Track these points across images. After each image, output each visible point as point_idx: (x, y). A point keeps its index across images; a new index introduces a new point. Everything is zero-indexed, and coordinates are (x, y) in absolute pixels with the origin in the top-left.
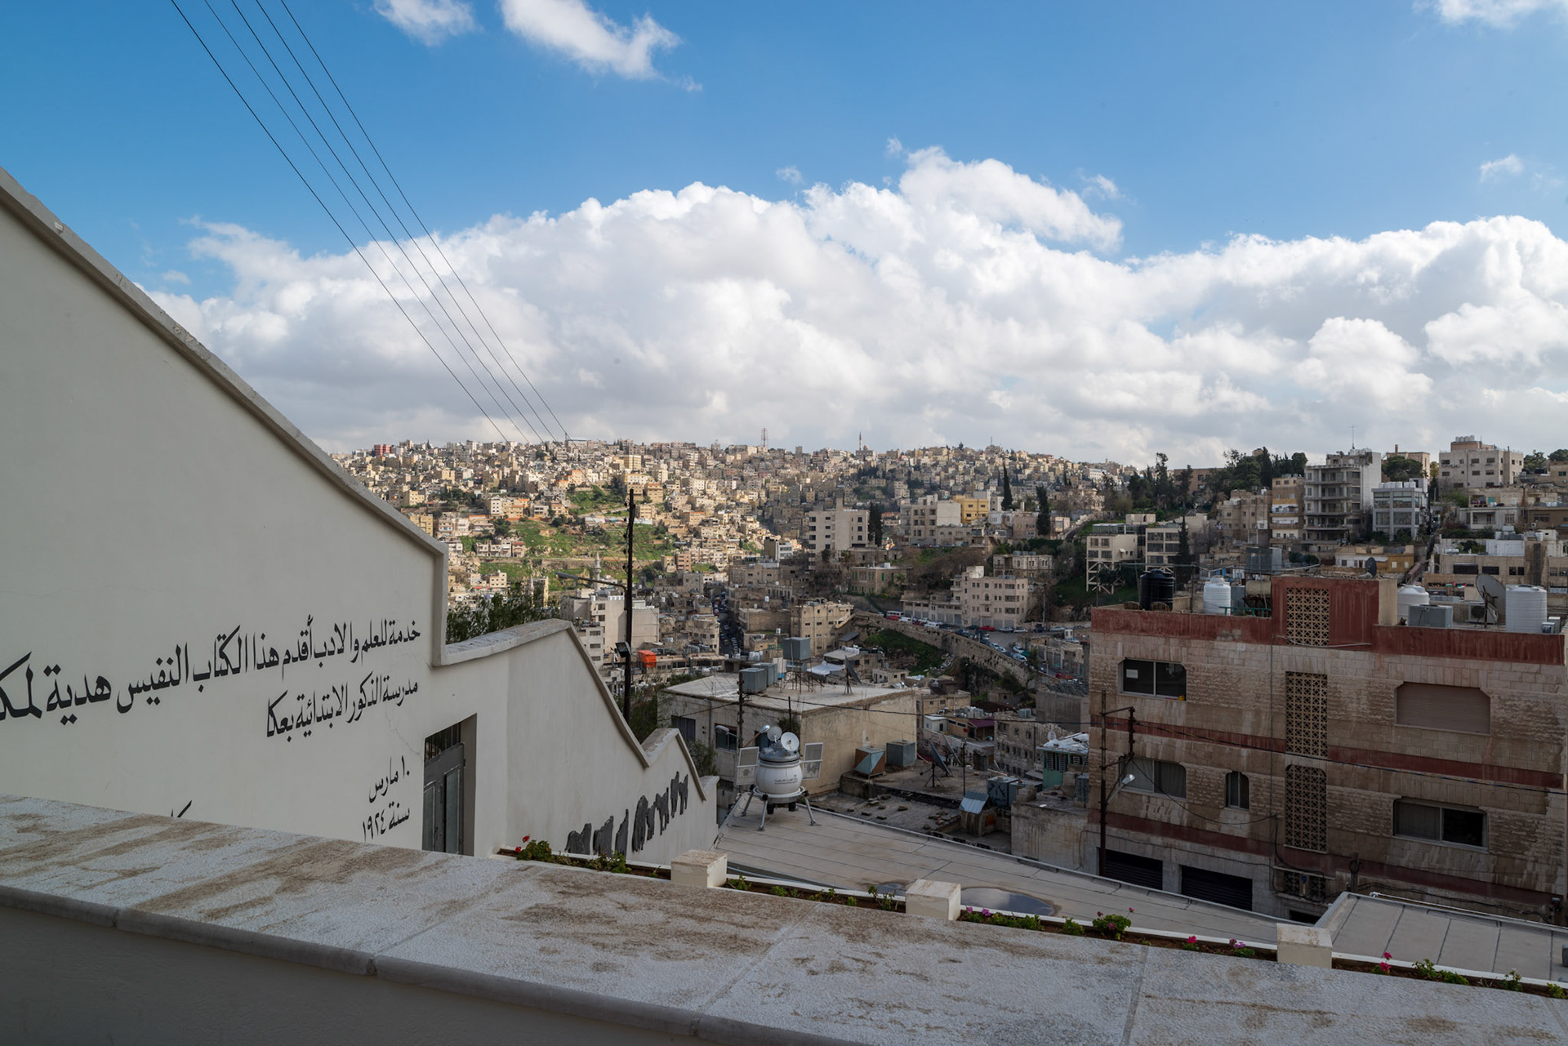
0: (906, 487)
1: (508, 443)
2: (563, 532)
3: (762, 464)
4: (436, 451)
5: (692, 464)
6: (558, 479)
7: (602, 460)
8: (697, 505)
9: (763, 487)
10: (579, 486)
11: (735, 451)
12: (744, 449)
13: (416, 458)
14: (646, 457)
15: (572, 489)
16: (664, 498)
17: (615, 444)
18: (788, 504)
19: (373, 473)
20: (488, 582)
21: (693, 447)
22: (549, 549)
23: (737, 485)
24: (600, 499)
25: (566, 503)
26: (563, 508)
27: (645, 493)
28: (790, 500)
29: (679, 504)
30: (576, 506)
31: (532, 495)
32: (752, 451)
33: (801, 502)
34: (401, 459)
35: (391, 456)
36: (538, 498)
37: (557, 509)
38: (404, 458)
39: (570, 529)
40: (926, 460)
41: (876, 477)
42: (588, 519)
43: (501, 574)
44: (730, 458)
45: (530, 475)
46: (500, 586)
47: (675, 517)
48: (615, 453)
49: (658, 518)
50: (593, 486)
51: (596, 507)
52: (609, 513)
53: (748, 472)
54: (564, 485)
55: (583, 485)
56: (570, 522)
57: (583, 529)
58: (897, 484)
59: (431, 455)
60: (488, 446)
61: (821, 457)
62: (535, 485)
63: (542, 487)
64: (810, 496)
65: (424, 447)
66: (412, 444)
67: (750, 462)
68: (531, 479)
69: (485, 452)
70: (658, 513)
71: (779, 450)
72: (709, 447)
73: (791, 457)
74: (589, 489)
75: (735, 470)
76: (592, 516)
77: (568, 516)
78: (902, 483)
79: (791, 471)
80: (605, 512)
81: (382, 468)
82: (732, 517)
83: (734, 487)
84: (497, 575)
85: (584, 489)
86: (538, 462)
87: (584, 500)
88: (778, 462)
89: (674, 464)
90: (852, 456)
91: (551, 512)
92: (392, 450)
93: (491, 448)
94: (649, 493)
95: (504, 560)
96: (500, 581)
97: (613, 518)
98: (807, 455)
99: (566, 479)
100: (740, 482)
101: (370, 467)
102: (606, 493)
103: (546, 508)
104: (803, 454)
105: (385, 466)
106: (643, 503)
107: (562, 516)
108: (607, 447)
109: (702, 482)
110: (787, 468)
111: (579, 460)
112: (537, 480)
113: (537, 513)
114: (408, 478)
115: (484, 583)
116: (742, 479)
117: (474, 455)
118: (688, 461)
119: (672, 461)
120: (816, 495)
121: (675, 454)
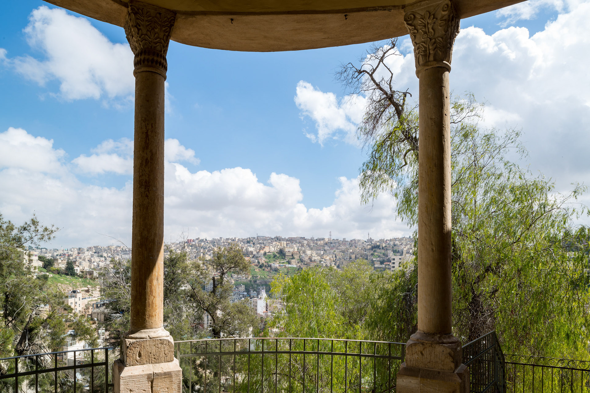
0: (393, 252)
1: (235, 238)
2: (264, 270)
3: (332, 245)
4: (209, 241)
5: (305, 245)
6: (260, 250)
7: (272, 243)
8: (313, 260)
9: (333, 253)
10: (268, 253)
11: (320, 240)
12: (323, 239)
13: (202, 244)
14: (288, 242)
15: (265, 254)
16: (300, 257)
17: (275, 238)
18: (345, 259)
19: (188, 249)
20: (238, 289)
21: (304, 238)
22: (259, 276)
23: (323, 253)
24: (276, 257)
25: (264, 259)
26: (263, 260)
27: (292, 255)
28: (345, 258)
29: (306, 259)
30: (267, 260)
31: (251, 256)
32: (327, 240)
33: (350, 259)
34: (197, 244)
35: (193, 243)
36: (253, 257)
37: (260, 261)
38: (198, 244)
39: (266, 269)
40: (397, 242)
41: (380, 249)
42: (272, 265)
43: (243, 286)
44: (319, 243)
45: (250, 248)
46: (242, 290)
47: (304, 264)
48: (276, 241)
49: (298, 265)
50: (273, 253)
51: (274, 261)
52: (280, 263)
53: (326, 248)
54: (262, 252)
55: (269, 252)
56: (266, 266)
57: (271, 269)
58: (389, 251)
59: (207, 243)
60: (227, 239)
61: (353, 242)
62: (252, 252)
63: (255, 253)
64: (353, 256)
65: (204, 240)
66: (200, 239)
67: (326, 244)
68: (250, 250)
69: (227, 241)
70: (298, 263)
71: (337, 239)
72: (310, 239)
73: (342, 242)
74: (271, 254)
75: (322, 247)
76: (274, 264)
77: (265, 264)
78: (391, 251)
79: (343, 248)
80: (278, 262)
81: (190, 248)
82: (327, 264)
83: (322, 254)
84: (241, 286)
85: (270, 254)
86: (248, 244)
87: (270, 258)
88: (337, 245)
89: (298, 245)
90: (365, 242)
91: (259, 262)
92: (193, 241)
93: (229, 240)
94: (294, 255)
95: (243, 280)
96: (242, 289)
97: (282, 265)
98: (348, 241)
99: (263, 250)
100: (324, 252)
101: (186, 247)
102: (278, 255)
103: (257, 261)
104: (346, 241)
105: (192, 247)
106: (292, 259)
107: (263, 264)
108: (272, 239)
109: (310, 252)
110: (341, 246)
111: (263, 244)
112: (253, 250)
113: (253, 263)
114: (202, 251)
115: (237, 289)
116: (325, 250)
117: (223, 243)
118: (304, 244)
119: (297, 244)
120: (356, 256)
121: (297, 241)
